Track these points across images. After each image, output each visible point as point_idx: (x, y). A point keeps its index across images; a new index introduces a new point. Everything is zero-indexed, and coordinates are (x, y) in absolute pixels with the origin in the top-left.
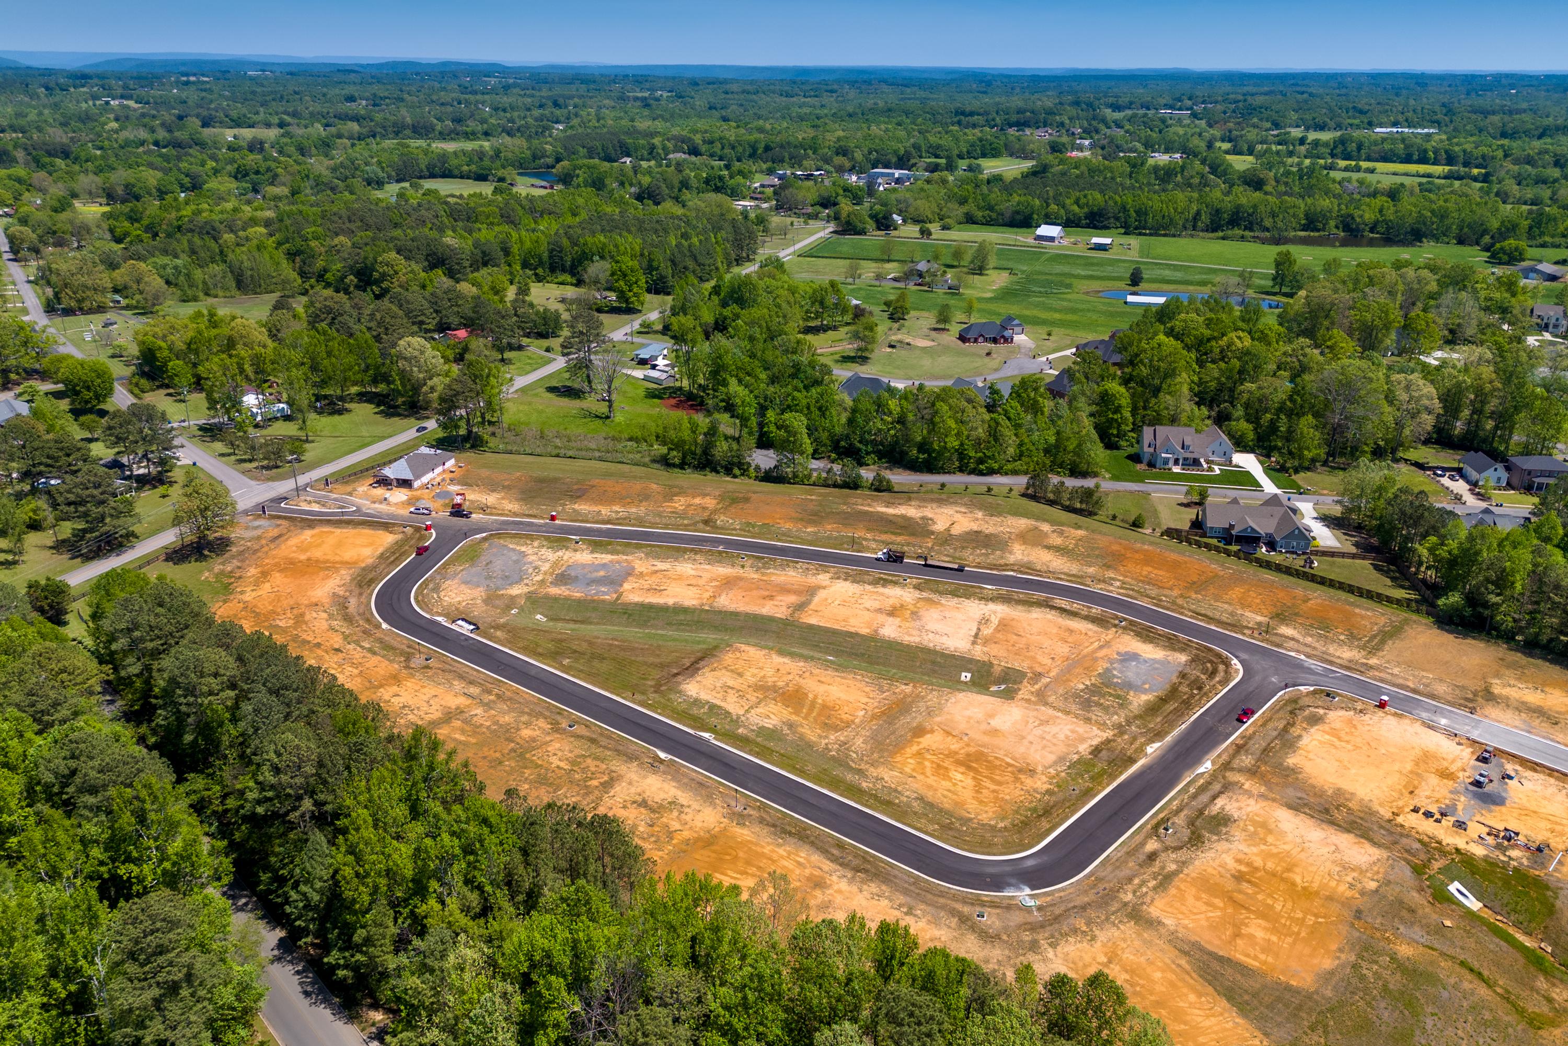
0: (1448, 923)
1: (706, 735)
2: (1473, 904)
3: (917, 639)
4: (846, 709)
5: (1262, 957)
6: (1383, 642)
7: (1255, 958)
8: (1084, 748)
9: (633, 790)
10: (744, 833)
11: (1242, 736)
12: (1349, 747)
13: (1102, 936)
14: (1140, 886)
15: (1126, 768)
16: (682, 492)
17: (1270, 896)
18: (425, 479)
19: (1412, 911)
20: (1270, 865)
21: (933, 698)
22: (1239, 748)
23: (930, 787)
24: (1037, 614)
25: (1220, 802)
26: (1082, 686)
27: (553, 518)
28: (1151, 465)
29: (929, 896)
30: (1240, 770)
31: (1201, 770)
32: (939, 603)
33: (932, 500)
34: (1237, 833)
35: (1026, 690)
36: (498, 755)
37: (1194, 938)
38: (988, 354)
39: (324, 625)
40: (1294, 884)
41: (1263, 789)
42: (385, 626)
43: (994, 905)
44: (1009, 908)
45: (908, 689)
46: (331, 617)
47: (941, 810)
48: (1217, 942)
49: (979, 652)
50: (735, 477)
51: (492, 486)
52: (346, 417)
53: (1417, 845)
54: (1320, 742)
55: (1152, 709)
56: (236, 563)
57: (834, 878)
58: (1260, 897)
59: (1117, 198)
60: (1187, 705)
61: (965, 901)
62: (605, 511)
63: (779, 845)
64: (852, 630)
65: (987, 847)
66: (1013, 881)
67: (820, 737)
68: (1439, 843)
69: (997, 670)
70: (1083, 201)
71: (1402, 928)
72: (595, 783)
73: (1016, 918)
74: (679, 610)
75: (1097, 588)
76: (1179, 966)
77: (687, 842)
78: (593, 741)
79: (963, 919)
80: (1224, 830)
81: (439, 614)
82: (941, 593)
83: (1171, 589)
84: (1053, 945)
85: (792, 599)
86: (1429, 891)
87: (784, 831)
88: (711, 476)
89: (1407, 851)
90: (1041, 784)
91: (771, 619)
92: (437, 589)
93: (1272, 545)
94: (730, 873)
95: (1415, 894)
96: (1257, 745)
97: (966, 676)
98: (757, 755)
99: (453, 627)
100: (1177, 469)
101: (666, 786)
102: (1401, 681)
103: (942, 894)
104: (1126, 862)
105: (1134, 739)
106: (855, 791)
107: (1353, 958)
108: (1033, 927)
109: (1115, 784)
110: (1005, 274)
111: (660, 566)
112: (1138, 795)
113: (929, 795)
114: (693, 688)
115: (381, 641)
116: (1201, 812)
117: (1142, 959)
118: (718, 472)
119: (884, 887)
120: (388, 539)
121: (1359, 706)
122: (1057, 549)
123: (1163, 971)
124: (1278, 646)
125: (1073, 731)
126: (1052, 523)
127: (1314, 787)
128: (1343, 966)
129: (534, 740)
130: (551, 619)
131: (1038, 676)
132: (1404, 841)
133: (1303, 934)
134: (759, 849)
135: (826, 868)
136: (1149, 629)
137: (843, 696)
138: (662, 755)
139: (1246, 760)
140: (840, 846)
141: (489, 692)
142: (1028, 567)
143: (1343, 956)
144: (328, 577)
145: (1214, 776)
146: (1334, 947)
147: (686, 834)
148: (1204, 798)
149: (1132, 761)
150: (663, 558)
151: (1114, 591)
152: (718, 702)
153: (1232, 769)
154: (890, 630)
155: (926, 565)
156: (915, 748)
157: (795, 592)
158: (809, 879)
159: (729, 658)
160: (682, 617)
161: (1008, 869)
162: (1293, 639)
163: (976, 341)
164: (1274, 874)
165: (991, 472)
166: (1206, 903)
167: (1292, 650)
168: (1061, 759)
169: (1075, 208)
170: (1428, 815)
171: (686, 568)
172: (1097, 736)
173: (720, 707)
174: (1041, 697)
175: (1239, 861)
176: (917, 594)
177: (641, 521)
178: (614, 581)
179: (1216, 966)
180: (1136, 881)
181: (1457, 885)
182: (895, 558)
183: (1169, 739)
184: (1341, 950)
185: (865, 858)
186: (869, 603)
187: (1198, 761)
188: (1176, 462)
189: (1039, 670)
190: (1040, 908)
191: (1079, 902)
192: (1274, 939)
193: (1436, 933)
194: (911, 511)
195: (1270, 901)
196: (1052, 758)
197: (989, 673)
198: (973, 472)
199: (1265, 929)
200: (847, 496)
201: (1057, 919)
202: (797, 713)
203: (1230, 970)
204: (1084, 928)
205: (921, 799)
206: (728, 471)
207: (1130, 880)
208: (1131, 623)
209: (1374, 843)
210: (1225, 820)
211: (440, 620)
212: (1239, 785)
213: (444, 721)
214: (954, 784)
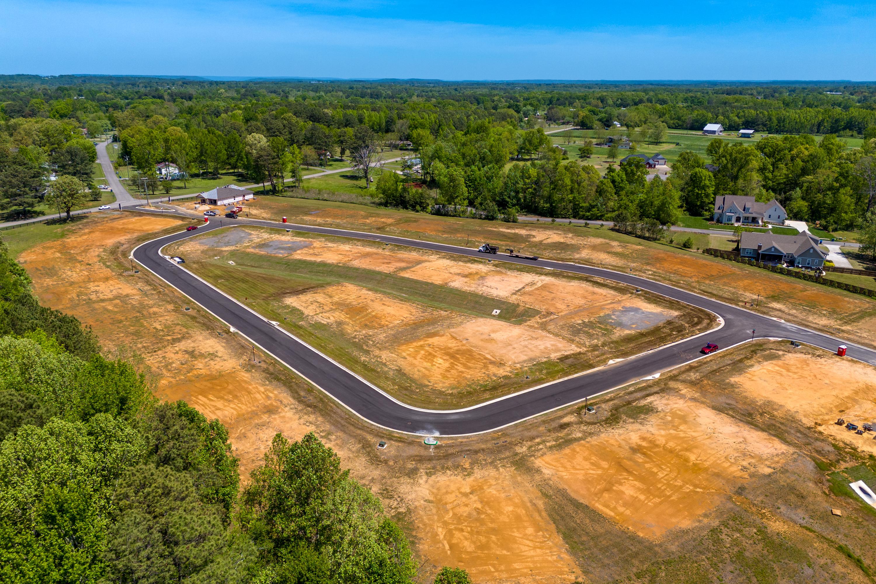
0: (838, 512)
1: (274, 323)
3: (472, 289)
4: (388, 319)
5: (621, 509)
6: (861, 317)
7: (614, 509)
8: (554, 356)
9: (192, 345)
10: (245, 376)
11: (698, 362)
12: (796, 376)
13: (478, 473)
14: (539, 444)
15: (583, 370)
16: (378, 215)
17: (659, 466)
18: (226, 202)
19: (802, 497)
20: (671, 444)
21: (459, 319)
22: (691, 368)
23: (412, 365)
24: (575, 284)
25: (649, 399)
26: (580, 322)
27: (284, 221)
28: (719, 221)
29: (352, 428)
30: (684, 381)
31: (649, 377)
32: (505, 274)
33: (541, 227)
34: (653, 419)
35: (534, 321)
36: (123, 318)
37: (562, 486)
39: (97, 254)
40: (687, 460)
41: (697, 395)
42: (131, 257)
43: (400, 440)
44: (411, 443)
45: (443, 313)
46: (105, 251)
47: (408, 378)
48: (583, 492)
49: (513, 299)
50: (417, 211)
51: (262, 207)
52: (218, 180)
53: (831, 449)
54: (769, 371)
55: (628, 339)
56: (80, 226)
57: (287, 409)
58: (647, 466)
60: (663, 340)
61: (378, 434)
62: (319, 220)
63: (263, 385)
64: (430, 281)
65: (427, 403)
66: (429, 426)
67: (355, 331)
68: (855, 449)
69: (521, 309)
71: (783, 509)
72: (169, 338)
73: (414, 451)
74: (323, 264)
75: (632, 274)
76: (535, 505)
77: (198, 377)
78: (193, 318)
79: (366, 446)
80: (643, 416)
81: (169, 255)
82: (510, 269)
83: (691, 277)
84: (429, 474)
85: (403, 265)
86: (827, 484)
87: (278, 380)
89: (818, 452)
90: (502, 372)
91: (379, 273)
92: (181, 245)
93: (791, 263)
94: (211, 397)
95: (811, 484)
96: (707, 369)
97: (496, 312)
98: (299, 336)
99: (172, 261)
100: (738, 225)
101: (217, 345)
102: (867, 341)
103: (364, 428)
104: (539, 427)
105: (603, 354)
106: (353, 362)
107: (716, 523)
108: (420, 459)
109: (566, 379)
110: (674, 145)
111: (330, 245)
112: (581, 387)
113: (407, 369)
114: (291, 301)
115: (120, 263)
116: (629, 403)
117: (503, 495)
118: (407, 209)
119: (320, 419)
120: (179, 223)
121: (818, 353)
122: (616, 254)
123: (516, 506)
124: (764, 313)
125: (552, 345)
126: (620, 242)
127: (746, 398)
128: (702, 528)
129: (155, 313)
130: (238, 264)
131: (549, 314)
132: (818, 444)
133: (674, 498)
134: (246, 386)
135: (285, 401)
136: (658, 297)
137: (393, 312)
138: (232, 329)
139: (693, 376)
140: (310, 390)
141: (155, 290)
142: (587, 261)
143: (706, 521)
144: (124, 235)
145: (657, 383)
146: (700, 512)
147: (203, 372)
148: (638, 395)
149: (591, 366)
150: (333, 241)
151: (644, 277)
152: (300, 308)
153: (677, 380)
154: (458, 283)
155: (511, 256)
156: (422, 343)
157: (407, 262)
158: (265, 407)
159: (330, 290)
160: (321, 268)
161: (431, 418)
162: (780, 310)
164: (671, 451)
165: (595, 219)
166: (592, 464)
167: (775, 316)
168: (531, 360)
169: (736, 119)
170: (851, 427)
171: (346, 247)
172: (573, 349)
173: (300, 310)
174: (543, 327)
175: (643, 439)
176: (493, 268)
177: (338, 226)
178: (293, 249)
179: (570, 509)
180: (538, 440)
181: (861, 483)
182: (491, 250)
183: (633, 357)
184: (706, 516)
185: (322, 399)
186: (454, 270)
187: (650, 372)
188: (738, 220)
189: (552, 310)
190: (437, 447)
191: (476, 447)
192: (642, 497)
193: (822, 518)
194: (523, 232)
195: (655, 470)
196: (524, 358)
197: (514, 311)
198: (583, 217)
199: (639, 489)
200: (485, 223)
201: (447, 457)
202: (349, 318)
203: (582, 515)
204: (467, 466)
205: (399, 371)
206: (414, 209)
207: (532, 438)
208: (646, 293)
209: (785, 441)
210: (649, 410)
211: (167, 257)
212: (677, 391)
213: (110, 300)
214: (433, 365)
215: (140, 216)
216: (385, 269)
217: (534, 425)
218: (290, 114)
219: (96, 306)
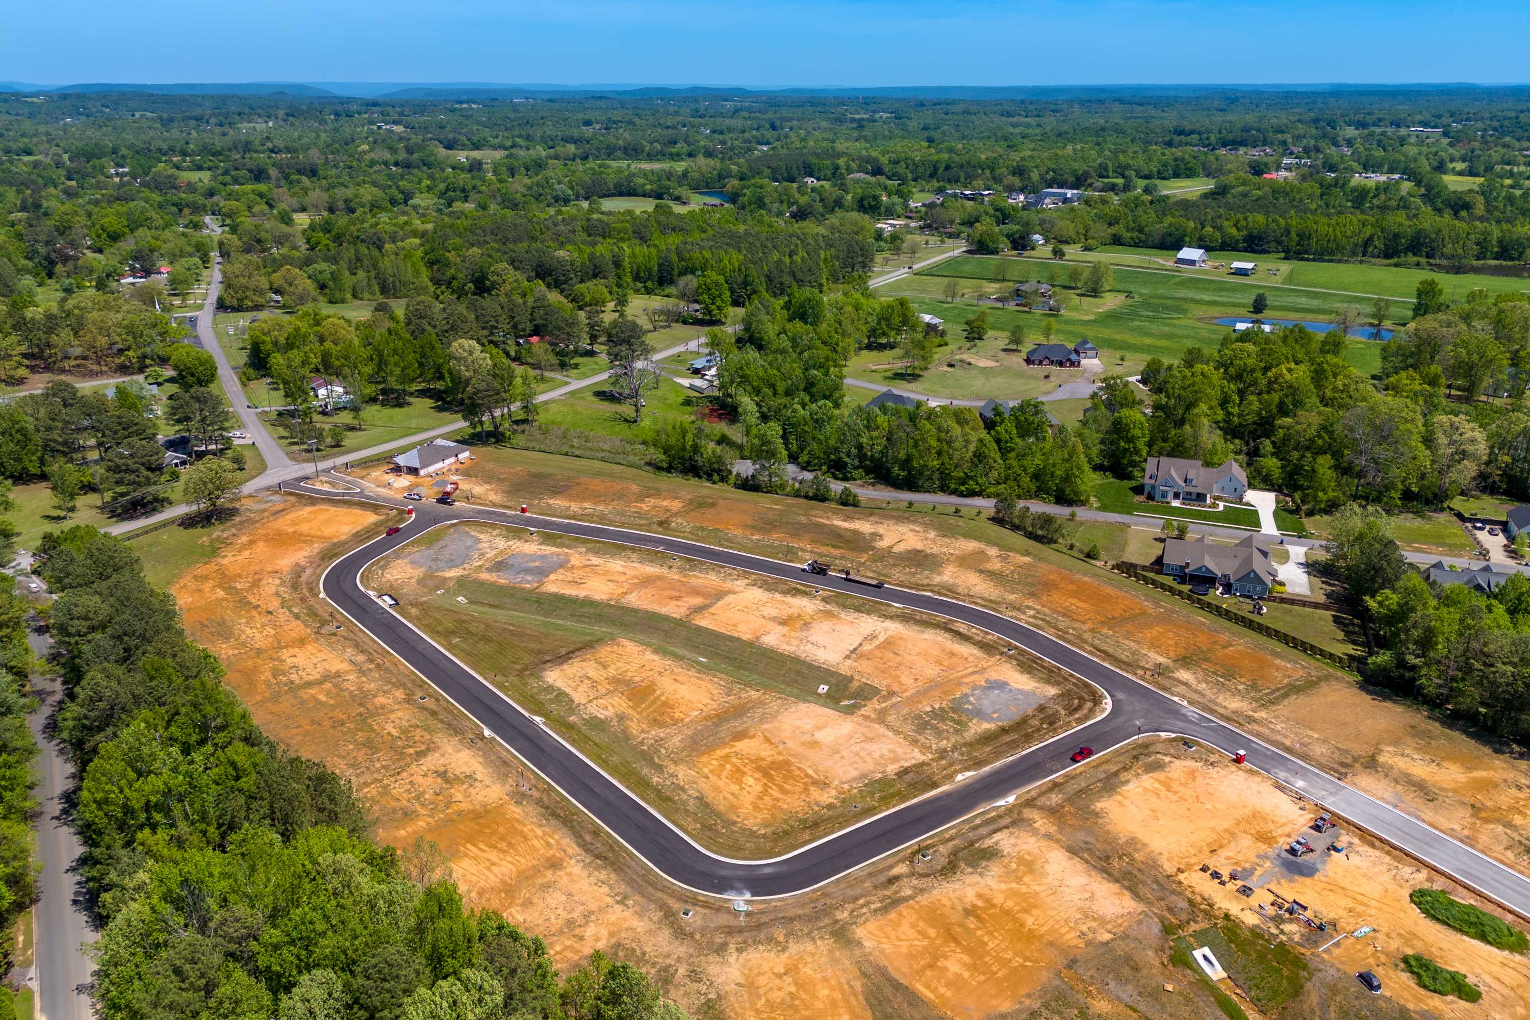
0: (1169, 987)
1: (537, 719)
2: (1216, 972)
3: (792, 649)
4: (683, 708)
5: (942, 990)
6: (1286, 696)
7: (934, 991)
8: (892, 769)
9: (442, 761)
10: (515, 811)
11: (1065, 776)
12: (1175, 798)
13: (794, 948)
14: (862, 906)
15: (925, 791)
16: (657, 493)
17: (991, 933)
18: (432, 469)
19: (1136, 969)
20: (1010, 904)
21: (775, 705)
22: (1055, 785)
23: (717, 789)
24: (930, 635)
25: (997, 837)
26: (929, 709)
27: (523, 510)
28: (1151, 497)
29: (650, 889)
30: (1041, 808)
31: (1001, 803)
32: (838, 617)
33: (893, 517)
34: (995, 868)
35: (870, 708)
36: (344, 717)
37: (883, 962)
38: (1047, 377)
39: (273, 589)
40: (1022, 925)
41: (1053, 829)
42: (322, 595)
43: (706, 905)
44: (719, 909)
45: (754, 694)
46: (283, 584)
47: (713, 811)
48: (905, 970)
49: (845, 668)
51: (488, 478)
52: (405, 410)
53: (1184, 905)
54: (1146, 790)
55: (987, 738)
56: (234, 531)
57: (573, 862)
58: (979, 933)
59: (1282, 221)
60: (1028, 738)
61: (682, 898)
62: (574, 507)
63: (540, 826)
64: (736, 635)
65: (735, 850)
66: (738, 885)
67: (643, 731)
68: (1211, 906)
69: (855, 685)
70: (1243, 223)
71: (1112, 985)
72: (411, 751)
73: (723, 919)
74: (588, 602)
75: (1007, 615)
76: (851, 987)
77: (460, 813)
78: (434, 713)
79: (669, 915)
80: (984, 863)
81: (374, 589)
82: (844, 607)
83: (1084, 623)
84: (740, 951)
85: (697, 601)
86: (1168, 952)
87: (556, 816)
88: (694, 481)
89: (1170, 910)
90: (827, 797)
91: (666, 618)
92: (384, 568)
93: (1228, 588)
94: (481, 845)
95: (1150, 953)
96: (1074, 786)
97: (823, 689)
98: (573, 742)
99: (379, 601)
100: (1176, 503)
101: (473, 761)
102: (1279, 738)
103: (665, 888)
104: (863, 882)
105: (951, 765)
106: (642, 785)
107: (1036, 1004)
108: (731, 931)
109: (902, 806)
110: (1121, 297)
111: (595, 560)
112: (919, 820)
113: (710, 796)
114: (554, 676)
115: (310, 608)
116: (972, 844)
117: (819, 976)
118: (700, 477)
119: (613, 876)
120: (371, 518)
121: (1213, 758)
122: (992, 575)
123: (832, 988)
124: (1165, 689)
125: (890, 751)
126: (1001, 547)
127: (1109, 833)
128: (1021, 1011)
129: (383, 707)
130: (471, 602)
131: (891, 694)
132: (1174, 898)
133: (1000, 974)
134: (520, 827)
135: (570, 851)
136: (1035, 660)
137: (688, 696)
138: (487, 733)
139: (1055, 799)
140: (597, 832)
141: (371, 661)
142: (951, 590)
143: (1027, 1002)
144: (301, 549)
145: (1010, 810)
146: (1023, 991)
147: (463, 806)
148: (984, 831)
149: (935, 785)
150: (597, 553)
151: (1024, 620)
152: (568, 690)
153: (1034, 806)
154: (774, 638)
155: (846, 579)
156: (726, 751)
157: (705, 595)
158: (548, 859)
159: (604, 652)
160: (586, 610)
161: (741, 873)
162: (1186, 684)
163: (1041, 363)
164: (1007, 913)
165: (972, 494)
166: (919, 932)
167: (1178, 695)
168: (863, 776)
169: (1234, 231)
170: (1216, 875)
171: (616, 565)
172: (916, 756)
173: (567, 695)
174: (881, 717)
175: (980, 896)
176: (821, 606)
177: (602, 518)
178: (542, 572)
179: (889, 991)
180: (861, 901)
181: (1206, 951)
182: (819, 570)
183: (987, 769)
184: (1029, 996)
185: (613, 846)
186: (770, 611)
187: (1003, 794)
188: (1176, 496)
189: (895, 688)
190: (748, 914)
191: (791, 913)
192: (966, 975)
193: (1150, 995)
194: (864, 527)
195: (986, 939)
196: (854, 773)
197: (846, 687)
198: (954, 492)
199: (964, 964)
200: (812, 508)
201: (759, 927)
202: (634, 708)
203: (900, 999)
204: (781, 939)
205: (700, 799)
206: (709, 477)
207: (856, 899)
208: (1022, 652)
209: (1137, 896)
210: (991, 854)
211: (372, 594)
212: (1030, 822)
213: (319, 682)
214: (742, 789)
215: (313, 504)
216: (674, 610)
217: (859, 880)
218: (505, 265)
219: (301, 693)
